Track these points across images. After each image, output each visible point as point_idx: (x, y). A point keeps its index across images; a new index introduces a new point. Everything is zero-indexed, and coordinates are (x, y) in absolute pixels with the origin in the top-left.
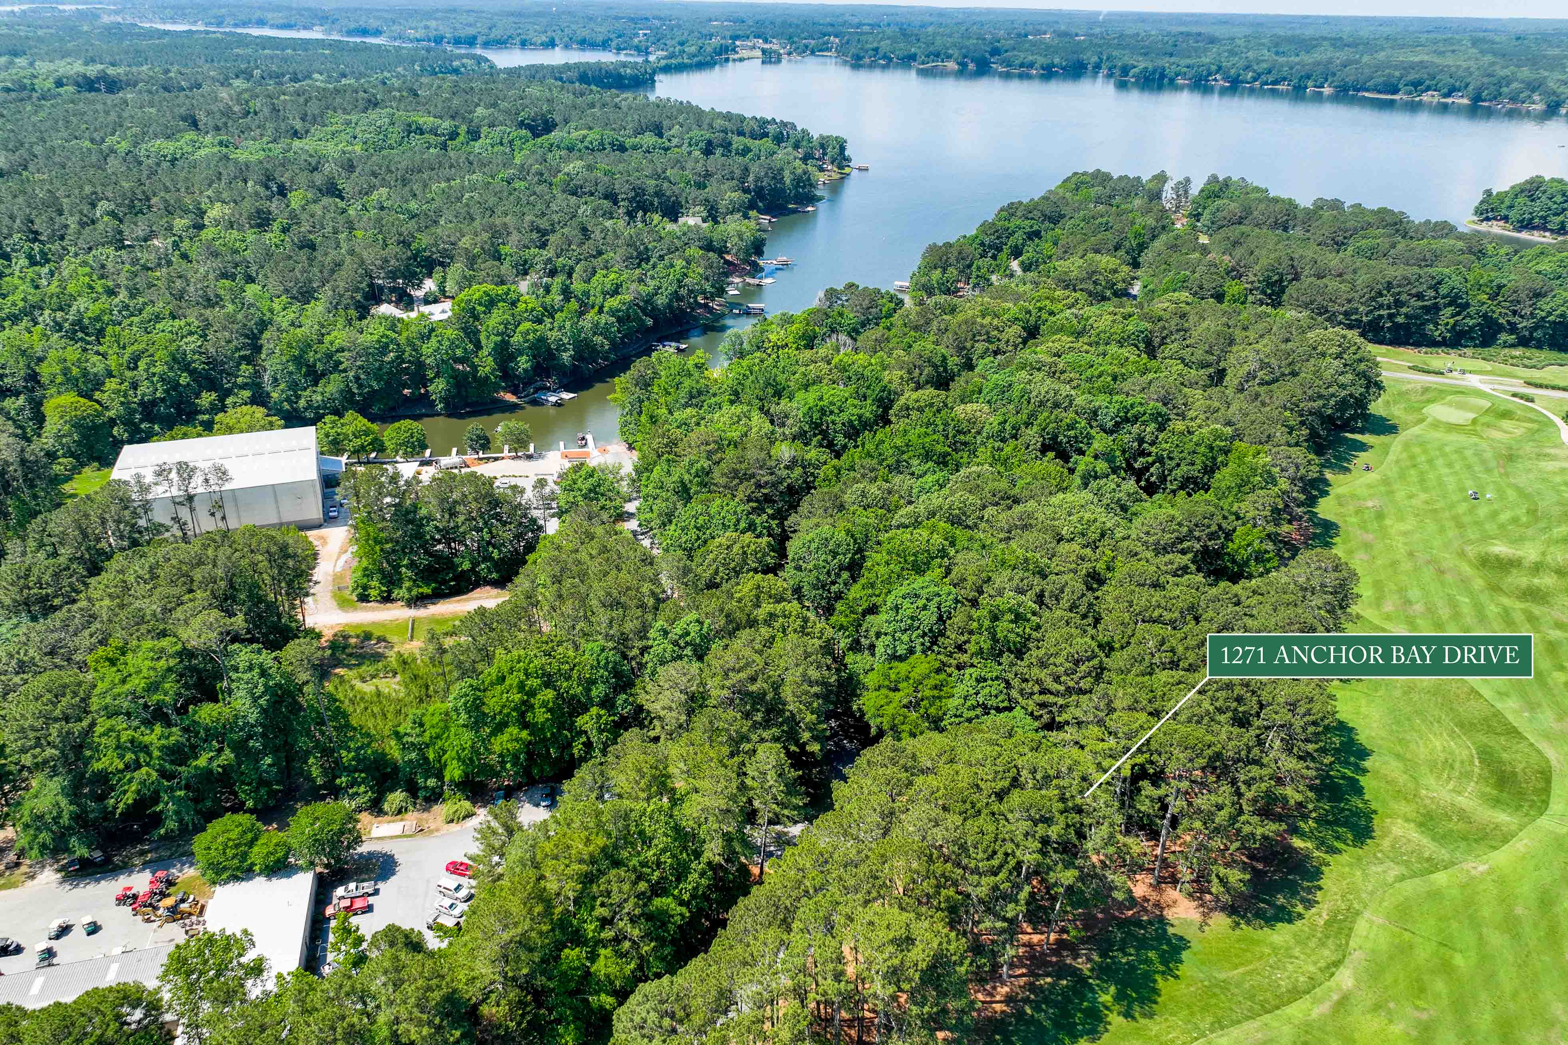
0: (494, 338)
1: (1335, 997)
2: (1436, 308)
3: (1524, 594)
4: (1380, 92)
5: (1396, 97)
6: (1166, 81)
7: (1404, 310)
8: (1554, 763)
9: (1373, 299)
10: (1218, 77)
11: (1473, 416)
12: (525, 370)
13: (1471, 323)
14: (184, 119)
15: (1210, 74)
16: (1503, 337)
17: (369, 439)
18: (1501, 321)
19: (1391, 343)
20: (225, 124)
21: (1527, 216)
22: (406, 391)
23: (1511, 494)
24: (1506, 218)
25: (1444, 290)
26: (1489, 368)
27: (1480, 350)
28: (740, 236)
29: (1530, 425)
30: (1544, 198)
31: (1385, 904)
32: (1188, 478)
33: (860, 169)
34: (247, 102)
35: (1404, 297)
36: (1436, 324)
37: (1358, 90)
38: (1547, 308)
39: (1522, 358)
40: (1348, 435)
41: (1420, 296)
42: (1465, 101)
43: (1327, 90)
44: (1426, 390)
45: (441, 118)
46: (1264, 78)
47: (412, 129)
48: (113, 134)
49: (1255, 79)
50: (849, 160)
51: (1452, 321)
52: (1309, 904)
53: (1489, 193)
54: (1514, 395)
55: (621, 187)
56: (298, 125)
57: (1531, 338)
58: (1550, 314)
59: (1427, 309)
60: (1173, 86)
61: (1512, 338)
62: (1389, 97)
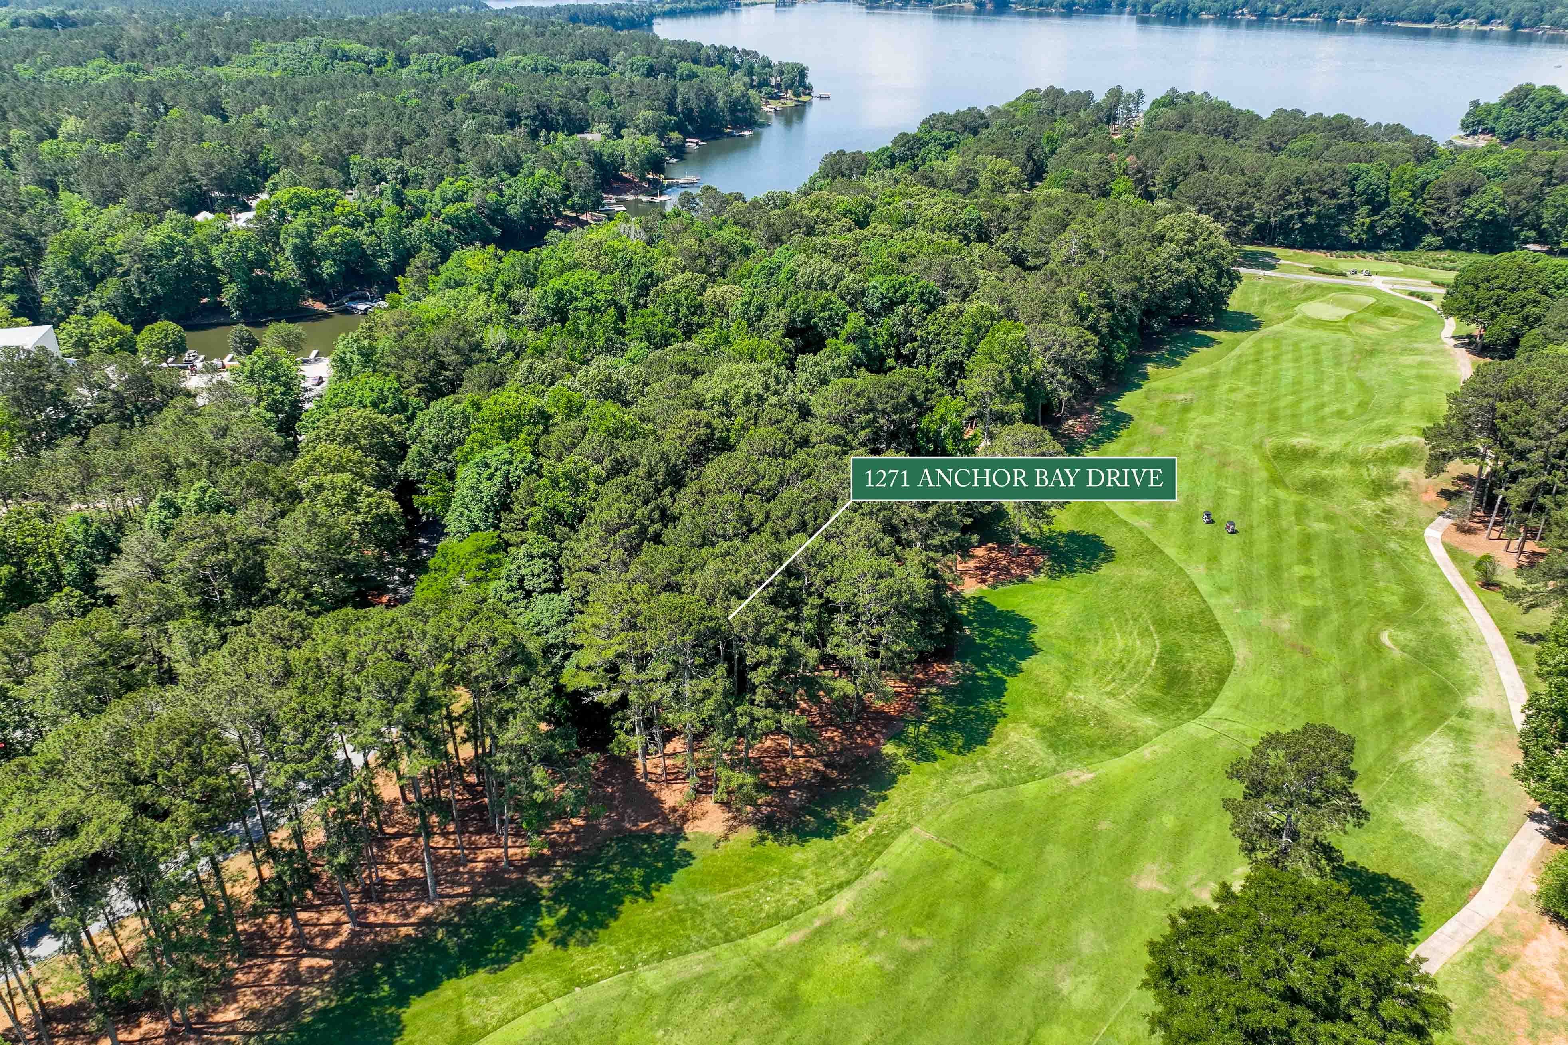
0: (291, 241)
1: (817, 923)
2: (1353, 207)
3: (1306, 486)
4: (1415, 22)
5: (1431, 26)
6: (1189, 15)
7: (1314, 209)
8: (1239, 662)
9: (1281, 197)
10: (1245, 10)
11: (1350, 312)
12: (330, 275)
13: (1391, 222)
14: (104, 47)
15: (1236, 8)
16: (1428, 238)
17: (117, 339)
18: (1427, 221)
19: (1303, 247)
20: (142, 52)
21: (1513, 127)
22: (205, 300)
23: (1350, 386)
24: (1492, 131)
25: (1360, 187)
26: (1401, 270)
27: (1400, 253)
28: (634, 151)
29: (1410, 322)
30: (1532, 107)
31: (944, 817)
32: (954, 363)
33: (821, 97)
34: (180, 32)
35: (1314, 195)
36: (1352, 225)
37: (1392, 20)
38: (1476, 205)
39: (1445, 260)
40: (1200, 332)
41: (1334, 194)
42: (1505, 28)
43: (1359, 21)
44: (1309, 287)
45: (370, 45)
46: (1292, 10)
47: (337, 55)
48: (23, 62)
49: (1283, 12)
50: (809, 88)
51: (1367, 221)
52: (862, 816)
53: (1475, 104)
54: (1411, 294)
55: (525, 106)
56: (219, 52)
57: (1461, 240)
58: (1478, 211)
59: (1341, 208)
60: (1196, 20)
61: (1437, 240)
62: (1424, 26)
